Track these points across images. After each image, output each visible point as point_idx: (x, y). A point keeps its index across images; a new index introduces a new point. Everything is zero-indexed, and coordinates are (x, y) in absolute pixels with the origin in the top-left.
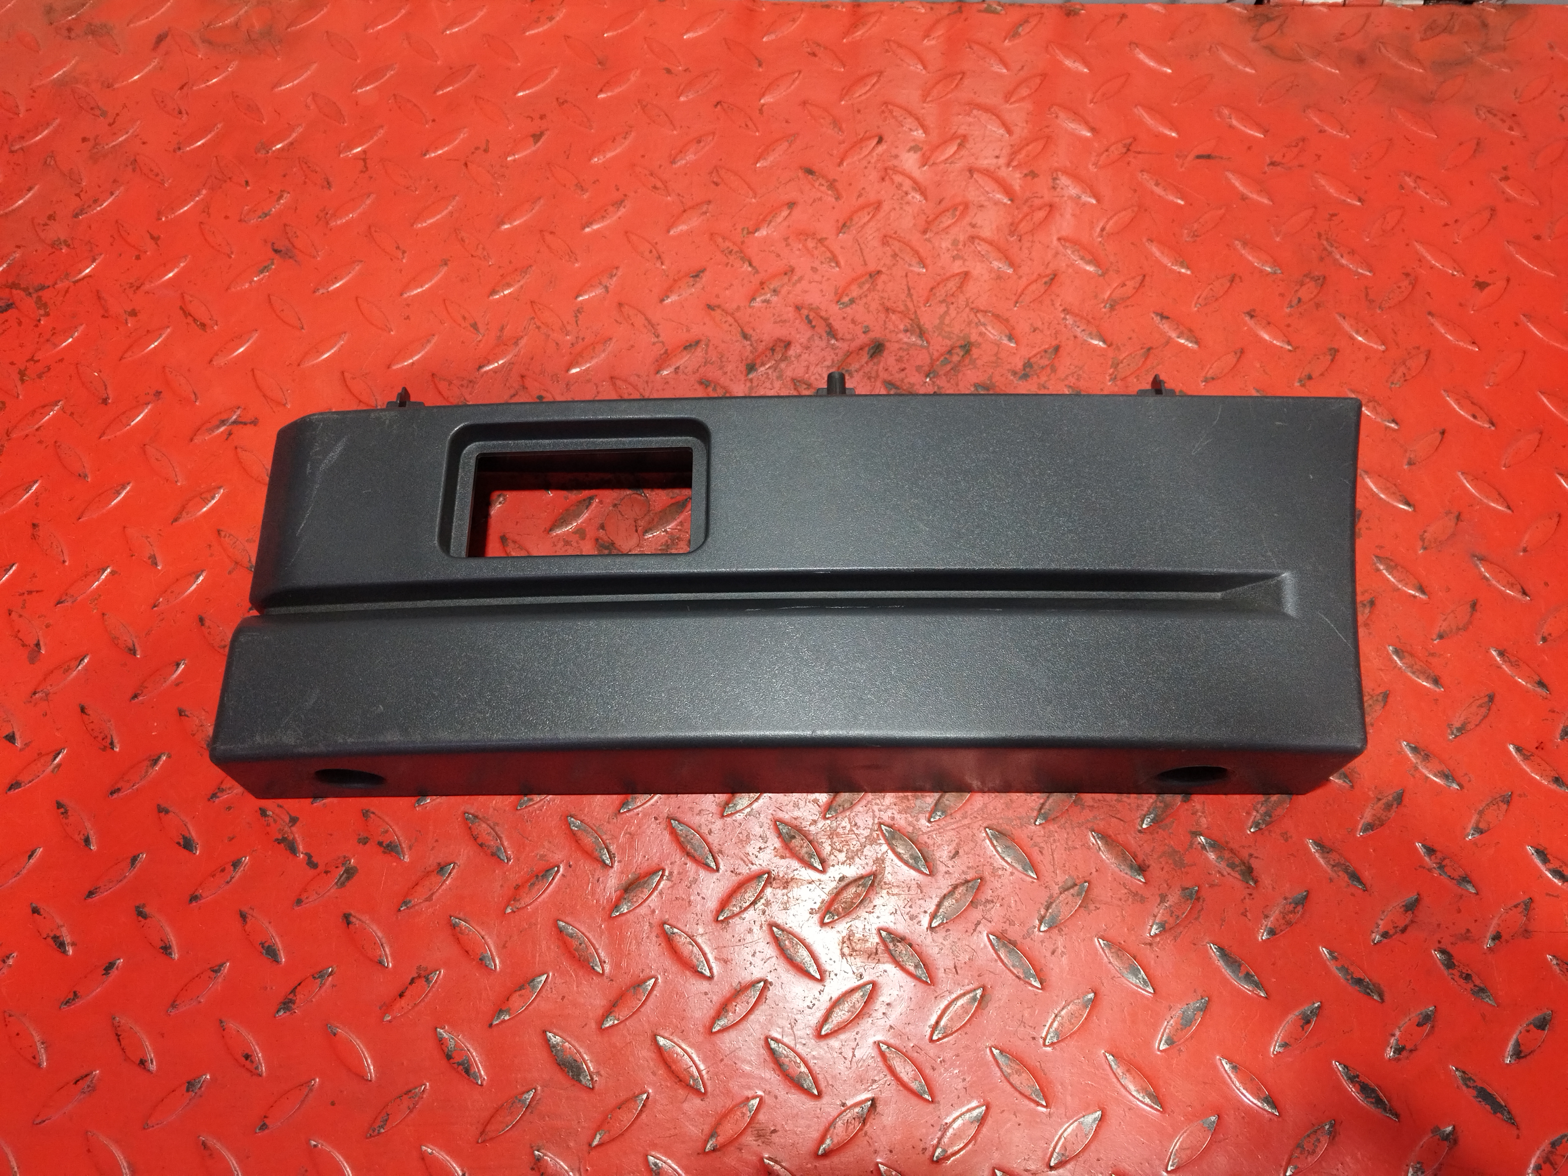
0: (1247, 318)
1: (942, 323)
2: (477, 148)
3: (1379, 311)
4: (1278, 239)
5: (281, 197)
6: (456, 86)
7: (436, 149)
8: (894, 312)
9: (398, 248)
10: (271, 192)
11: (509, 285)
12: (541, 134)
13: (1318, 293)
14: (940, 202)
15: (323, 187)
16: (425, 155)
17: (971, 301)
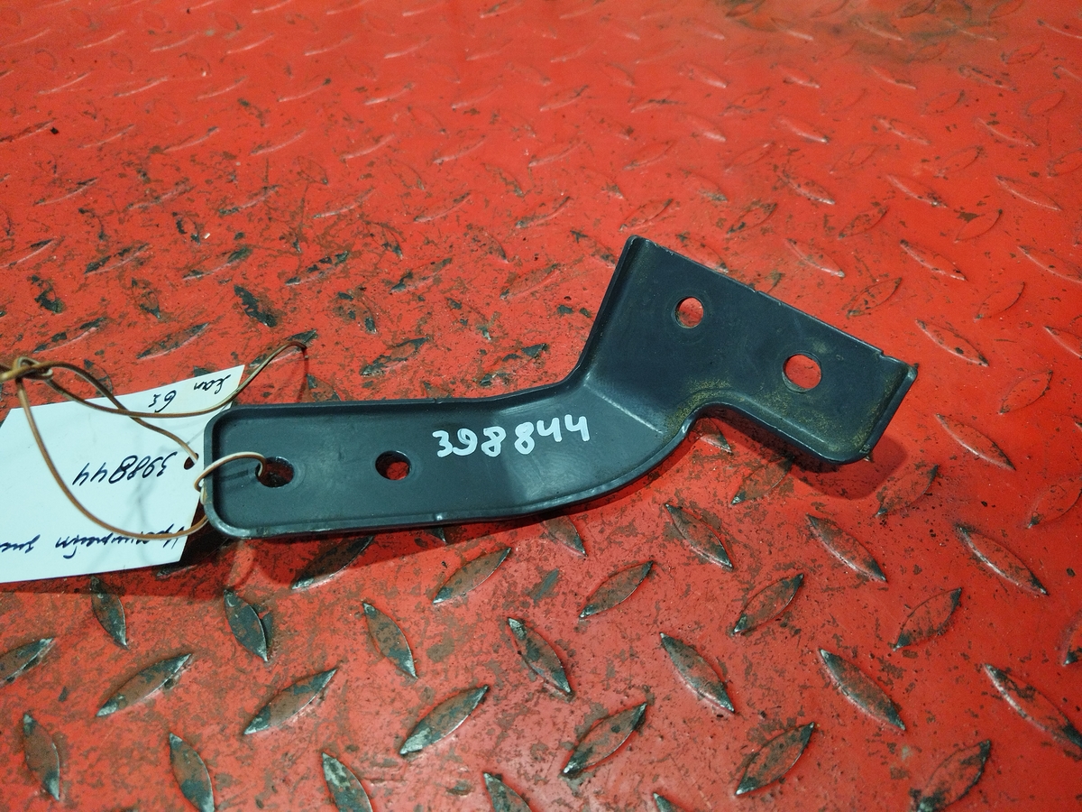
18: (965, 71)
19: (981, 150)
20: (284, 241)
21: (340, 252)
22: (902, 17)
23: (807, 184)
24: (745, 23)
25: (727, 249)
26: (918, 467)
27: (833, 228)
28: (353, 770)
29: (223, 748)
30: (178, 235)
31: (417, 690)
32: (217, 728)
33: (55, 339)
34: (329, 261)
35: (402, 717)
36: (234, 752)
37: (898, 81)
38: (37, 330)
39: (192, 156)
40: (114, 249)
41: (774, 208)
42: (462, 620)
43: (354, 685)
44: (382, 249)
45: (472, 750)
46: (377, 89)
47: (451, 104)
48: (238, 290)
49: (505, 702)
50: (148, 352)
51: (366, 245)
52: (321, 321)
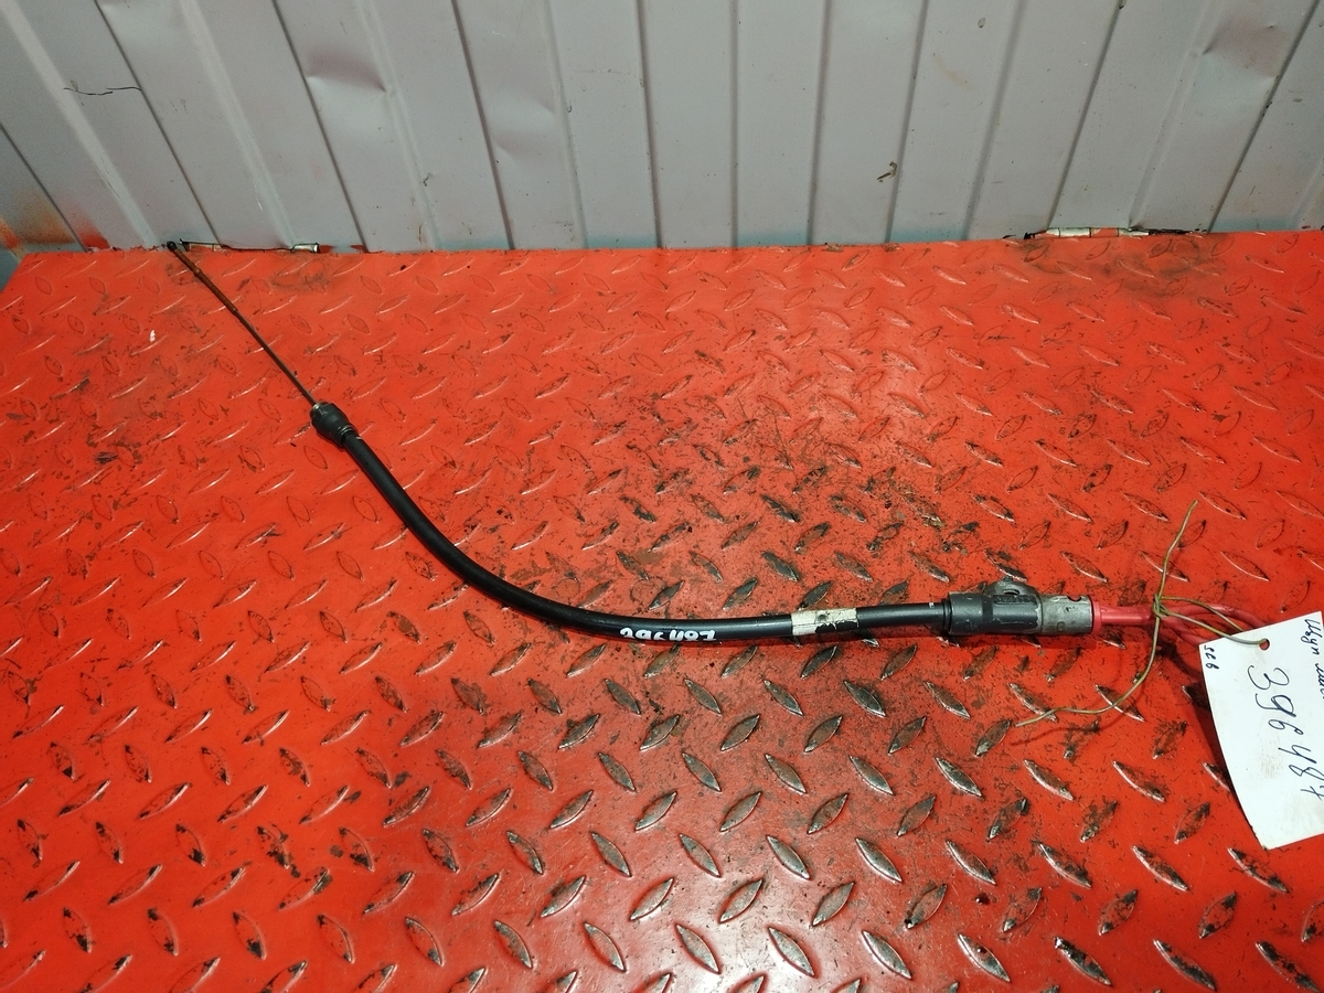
0: (1039, 446)
1: (804, 454)
2: (462, 347)
3: (1141, 438)
4: (1056, 391)
6: (449, 308)
7: (433, 347)
8: (766, 446)
9: (400, 412)
11: (480, 435)
12: (509, 336)
13: (1092, 427)
14: (799, 372)
15: (350, 374)
16: (423, 352)
17: (825, 437)
18: (1202, 303)
19: (1221, 367)
20: (778, 461)
21: (818, 467)
22: (1151, 257)
23: (1113, 399)
24: (1038, 267)
25: (1072, 450)
26: (1216, 583)
27: (1136, 431)
28: (956, 764)
30: (704, 461)
31: (973, 724)
32: (873, 752)
33: (661, 537)
34: (815, 474)
35: (969, 738)
37: (1157, 313)
38: (645, 534)
39: (685, 400)
40: (666, 474)
41: (1093, 419)
42: (984, 687)
44: (847, 463)
46: (792, 337)
47: (849, 346)
48: (765, 498)
50: (727, 544)
51: (833, 461)
52: (829, 517)
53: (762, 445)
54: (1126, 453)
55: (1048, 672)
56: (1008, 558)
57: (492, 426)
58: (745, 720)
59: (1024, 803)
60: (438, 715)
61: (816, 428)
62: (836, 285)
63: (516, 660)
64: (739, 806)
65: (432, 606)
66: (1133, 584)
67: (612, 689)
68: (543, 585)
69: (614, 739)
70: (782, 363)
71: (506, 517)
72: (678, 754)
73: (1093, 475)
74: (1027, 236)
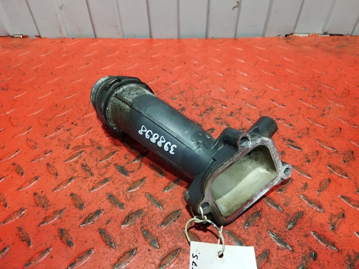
0: (300, 100)
1: (204, 103)
2: (69, 67)
3: (340, 98)
4: (304, 82)
5: (9, 77)
6: (68, 54)
7: (58, 66)
8: (188, 100)
9: (39, 88)
10: (7, 76)
11: (70, 96)
12: (89, 63)
13: (320, 94)
14: (202, 76)
15: (23, 75)
16: (54, 68)
17: (213, 97)
18: (354, 55)
20: (193, 106)
21: (210, 108)
22: (332, 42)
23: (326, 85)
24: (291, 44)
25: (313, 102)
27: (338, 96)
28: (278, 234)
29: (241, 233)
31: (285, 214)
32: (237, 228)
34: (208, 110)
35: (283, 221)
36: (244, 233)
37: (338, 58)
39: (156, 85)
41: (320, 91)
42: (288, 196)
43: (268, 214)
44: (222, 106)
45: (305, 227)
46: (199, 65)
47: (222, 68)
49: (308, 215)
51: (216, 105)
52: (214, 125)
53: (187, 100)
54: (335, 103)
55: (317, 190)
56: (292, 142)
57: (76, 93)
58: (173, 212)
59: (313, 254)
60: (23, 210)
61: (209, 94)
62: (216, 50)
63: (67, 184)
64: (169, 257)
65: (33, 160)
66: (348, 152)
67: (110, 197)
68: (86, 152)
69: (108, 221)
70: (195, 73)
71: (75, 125)
72: (139, 230)
73: (323, 111)
74: (286, 36)
